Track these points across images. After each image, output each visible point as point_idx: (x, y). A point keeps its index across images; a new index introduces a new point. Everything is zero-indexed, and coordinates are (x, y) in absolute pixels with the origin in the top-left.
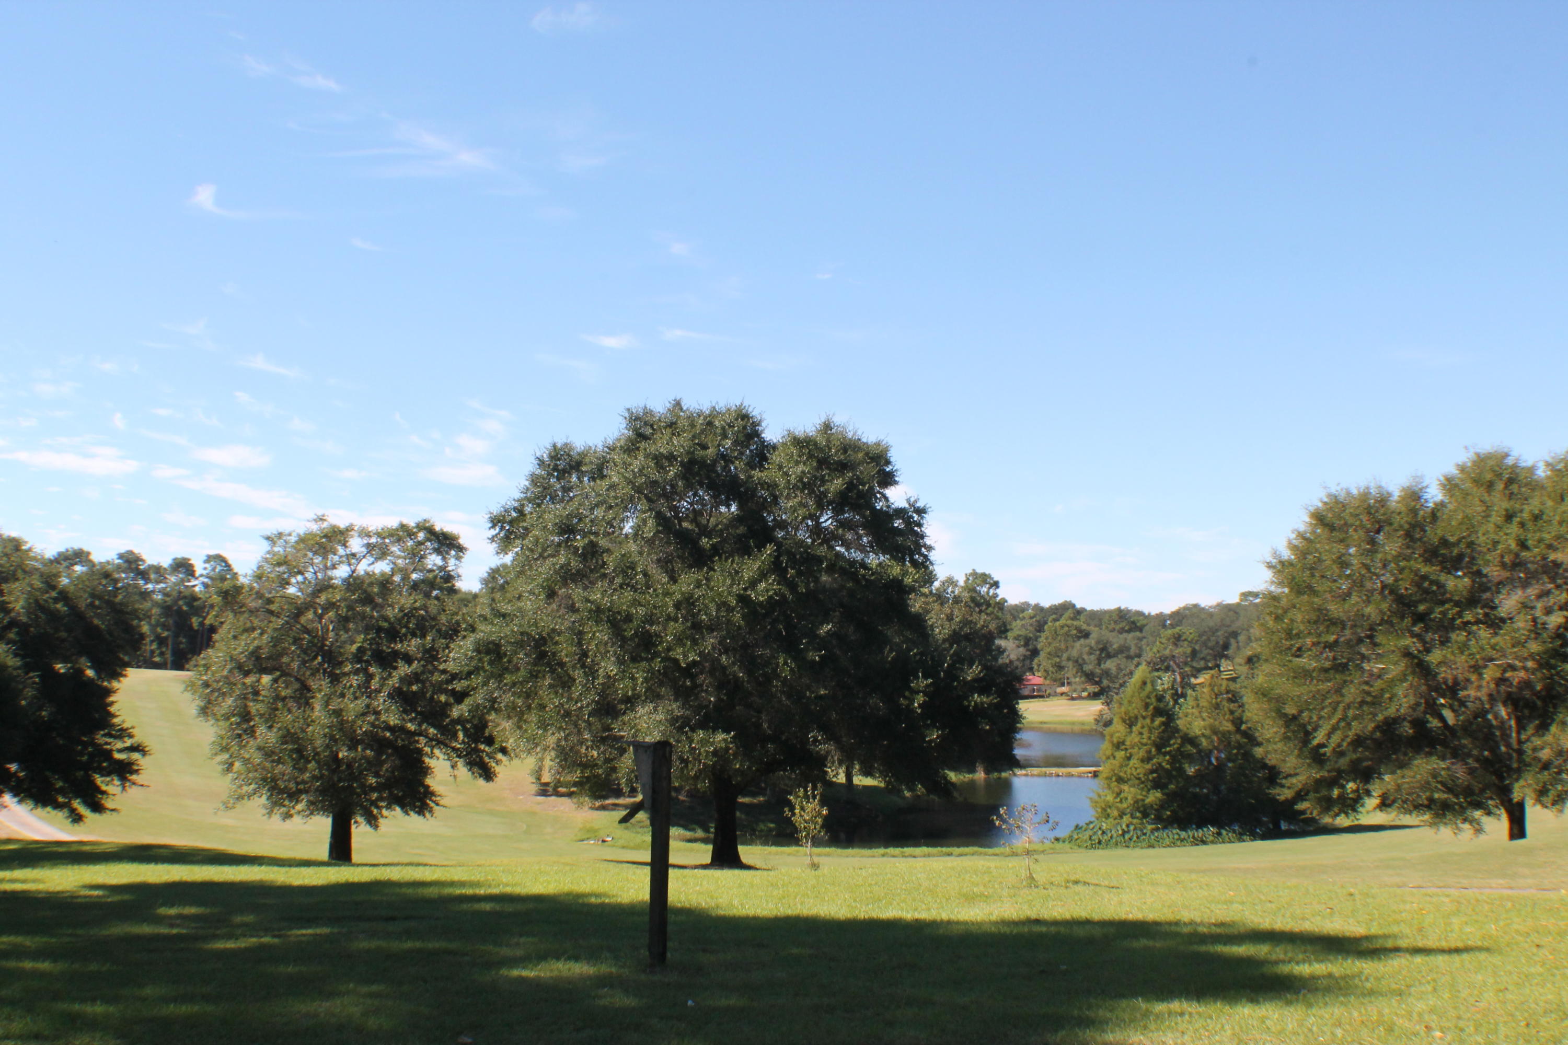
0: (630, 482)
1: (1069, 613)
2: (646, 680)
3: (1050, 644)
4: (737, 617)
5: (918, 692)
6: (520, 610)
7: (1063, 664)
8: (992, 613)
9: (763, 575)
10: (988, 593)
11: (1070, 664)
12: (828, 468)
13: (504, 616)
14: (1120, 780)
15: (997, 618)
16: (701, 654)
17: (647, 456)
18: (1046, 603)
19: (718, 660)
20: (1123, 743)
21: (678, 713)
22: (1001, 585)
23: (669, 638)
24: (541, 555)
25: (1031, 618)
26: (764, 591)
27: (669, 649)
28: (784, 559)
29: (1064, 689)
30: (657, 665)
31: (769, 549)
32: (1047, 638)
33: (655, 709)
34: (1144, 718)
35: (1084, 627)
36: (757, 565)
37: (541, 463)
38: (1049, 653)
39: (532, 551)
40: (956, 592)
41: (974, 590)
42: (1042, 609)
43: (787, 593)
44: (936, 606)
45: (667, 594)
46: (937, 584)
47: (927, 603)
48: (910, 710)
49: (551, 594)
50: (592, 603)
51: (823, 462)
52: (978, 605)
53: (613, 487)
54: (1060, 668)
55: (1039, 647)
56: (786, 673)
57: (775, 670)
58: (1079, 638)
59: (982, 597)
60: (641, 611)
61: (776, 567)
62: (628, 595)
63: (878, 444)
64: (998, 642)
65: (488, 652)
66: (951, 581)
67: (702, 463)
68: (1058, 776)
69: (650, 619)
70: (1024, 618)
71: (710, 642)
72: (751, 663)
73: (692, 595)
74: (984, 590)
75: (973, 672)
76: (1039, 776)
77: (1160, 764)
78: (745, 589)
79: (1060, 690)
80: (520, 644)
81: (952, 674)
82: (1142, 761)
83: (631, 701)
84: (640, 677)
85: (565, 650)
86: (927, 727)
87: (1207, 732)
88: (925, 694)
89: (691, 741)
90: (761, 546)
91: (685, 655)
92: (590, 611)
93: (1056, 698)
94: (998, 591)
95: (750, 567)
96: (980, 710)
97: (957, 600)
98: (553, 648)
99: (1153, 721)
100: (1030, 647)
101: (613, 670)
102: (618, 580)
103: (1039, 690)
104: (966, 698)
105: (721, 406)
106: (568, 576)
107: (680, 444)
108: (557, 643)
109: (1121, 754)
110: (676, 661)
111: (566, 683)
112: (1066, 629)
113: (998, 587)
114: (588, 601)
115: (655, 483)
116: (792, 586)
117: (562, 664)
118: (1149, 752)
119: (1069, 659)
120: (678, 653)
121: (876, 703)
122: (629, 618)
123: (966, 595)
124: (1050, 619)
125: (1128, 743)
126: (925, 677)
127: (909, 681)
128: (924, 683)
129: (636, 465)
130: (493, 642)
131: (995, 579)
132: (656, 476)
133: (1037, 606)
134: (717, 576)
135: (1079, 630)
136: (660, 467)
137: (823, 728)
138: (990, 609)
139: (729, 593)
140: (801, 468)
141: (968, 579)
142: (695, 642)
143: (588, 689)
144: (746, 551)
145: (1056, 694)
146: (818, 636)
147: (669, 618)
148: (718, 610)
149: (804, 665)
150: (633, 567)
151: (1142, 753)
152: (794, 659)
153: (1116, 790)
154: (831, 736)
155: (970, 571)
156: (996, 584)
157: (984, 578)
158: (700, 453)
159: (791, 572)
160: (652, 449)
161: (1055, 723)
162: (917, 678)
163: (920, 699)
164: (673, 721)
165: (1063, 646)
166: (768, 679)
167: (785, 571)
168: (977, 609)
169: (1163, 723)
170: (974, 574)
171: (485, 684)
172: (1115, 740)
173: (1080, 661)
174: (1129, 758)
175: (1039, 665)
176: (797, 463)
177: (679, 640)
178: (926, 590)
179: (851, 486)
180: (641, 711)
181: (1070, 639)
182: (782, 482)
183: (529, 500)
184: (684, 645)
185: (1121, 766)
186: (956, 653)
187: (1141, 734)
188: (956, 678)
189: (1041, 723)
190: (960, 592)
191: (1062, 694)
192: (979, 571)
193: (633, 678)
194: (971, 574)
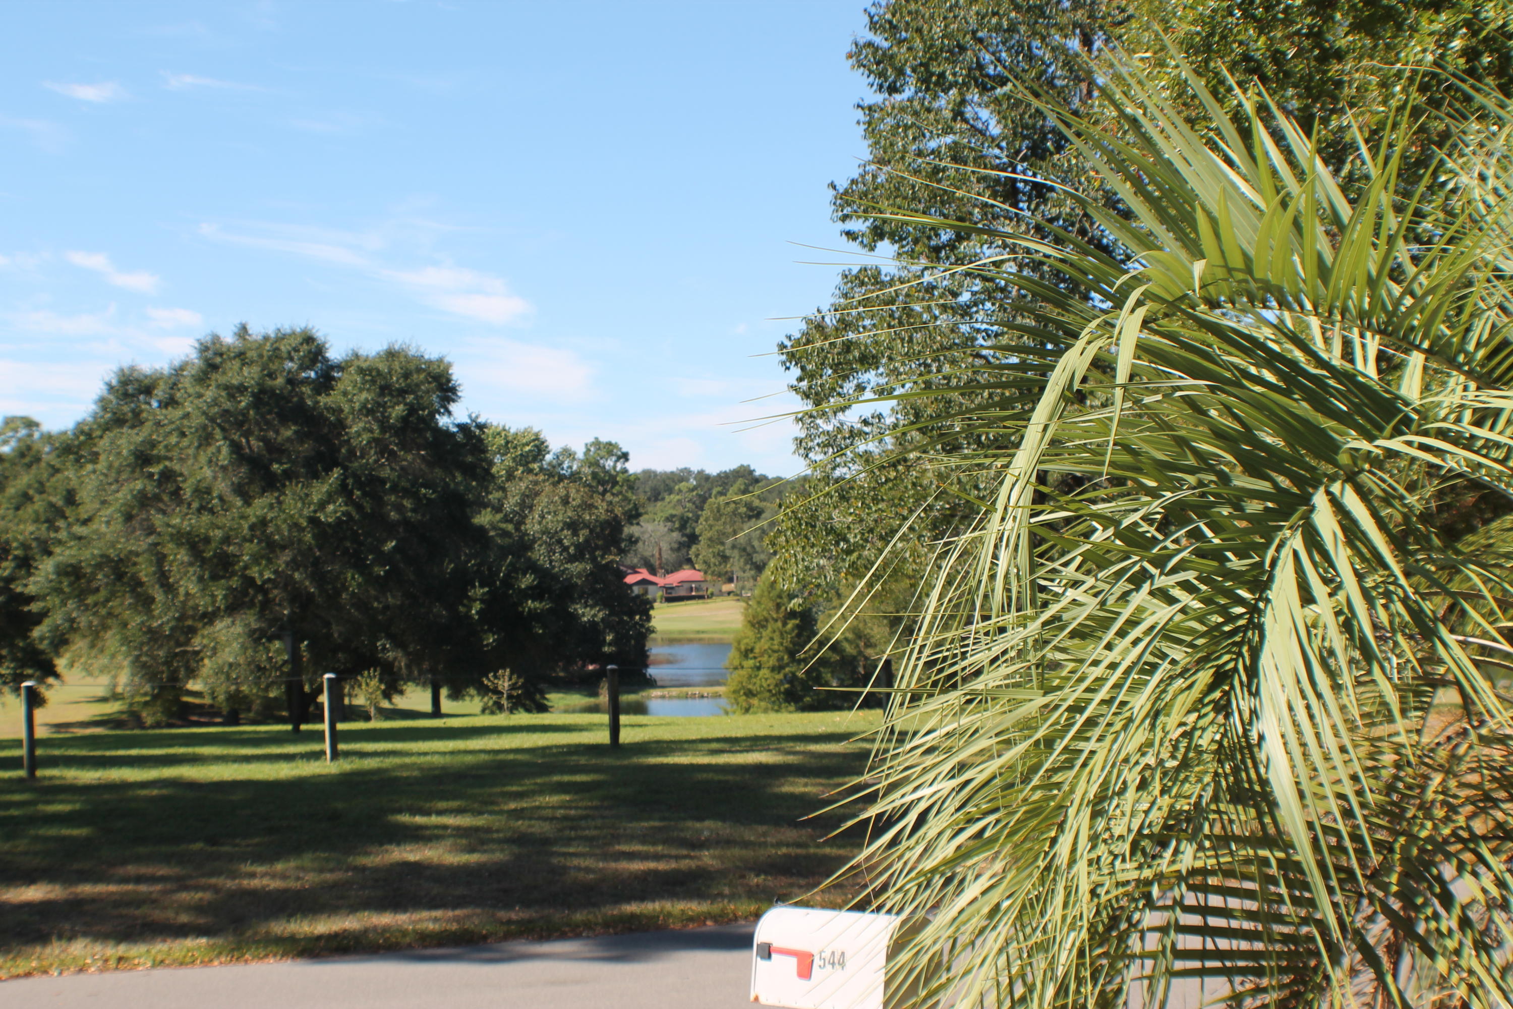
0: (204, 413)
1: (740, 483)
2: (225, 597)
3: (711, 527)
4: (308, 537)
5: (475, 600)
6: (96, 532)
7: (728, 553)
8: (620, 493)
9: (330, 498)
10: (615, 467)
11: (736, 553)
12: (391, 395)
13: (80, 538)
14: (750, 694)
15: (626, 499)
16: (276, 572)
17: (218, 387)
18: (713, 470)
19: (291, 576)
20: (752, 650)
21: (255, 625)
22: (631, 457)
23: (246, 558)
24: (117, 481)
25: (692, 490)
26: (333, 512)
27: (246, 567)
28: (350, 481)
29: (731, 587)
30: (235, 582)
31: (336, 473)
32: (706, 520)
33: (233, 623)
34: (776, 620)
35: (756, 503)
36: (325, 488)
37: (111, 388)
38: (710, 539)
39: (106, 475)
40: (575, 467)
41: (597, 464)
42: (707, 478)
43: (354, 513)
44: (548, 487)
45: (243, 517)
46: (549, 457)
47: (536, 483)
48: (468, 616)
49: (129, 518)
50: (173, 527)
51: (385, 389)
52: (602, 482)
53: (187, 416)
54: (725, 558)
55: (697, 531)
56: (353, 587)
57: (343, 585)
58: (750, 518)
59: (607, 472)
60: (219, 533)
61: (343, 489)
62: (206, 518)
63: (440, 361)
64: (628, 530)
65: (67, 574)
66: (568, 453)
67: (272, 392)
68: (702, 697)
69: (227, 540)
70: (680, 491)
71: (284, 558)
72: (319, 577)
73: (265, 518)
74: (609, 463)
75: (527, 581)
76: (679, 697)
77: (794, 674)
78: (315, 511)
79: (727, 587)
80: (99, 566)
81: (508, 583)
82: (773, 669)
83: (209, 618)
84: (220, 594)
85: (145, 571)
86: (485, 632)
87: (850, 636)
88: (482, 601)
89: (268, 651)
90: (328, 469)
91: (261, 574)
92: (172, 535)
93: (720, 599)
94: (628, 465)
95: (319, 490)
96: (534, 616)
97: (575, 477)
98: (133, 570)
99: (785, 624)
100: (688, 531)
101: (193, 588)
102: (195, 505)
103: (697, 589)
104: (521, 604)
105: (286, 328)
106: (144, 500)
107: (250, 375)
108: (135, 564)
109: (751, 663)
110: (252, 580)
111: (147, 602)
112: (733, 506)
113: (627, 460)
114: (168, 525)
115: (227, 412)
116: (359, 507)
117: (140, 584)
118: (780, 659)
119: (734, 547)
120: (254, 572)
121: (440, 611)
122: (207, 540)
123: (586, 470)
124: (714, 492)
125: (757, 650)
126: (481, 586)
127: (467, 591)
128: (480, 591)
129: (209, 394)
130: (72, 565)
131: (624, 450)
132: (228, 405)
133: (701, 473)
134: (289, 499)
135: (749, 506)
136: (231, 397)
137: (391, 637)
138: (617, 488)
139: (301, 515)
140: (364, 395)
141: (588, 450)
142: (270, 561)
143: (169, 609)
144: (316, 476)
145: (721, 594)
146: (383, 552)
147: (245, 540)
148: (290, 531)
149: (370, 579)
150: (208, 491)
151: (772, 662)
152: (362, 574)
153: (745, 705)
154: (399, 643)
155: (591, 440)
156: (625, 456)
157: (610, 449)
158: (269, 382)
159: (358, 493)
160: (222, 380)
161: (715, 632)
162: (474, 587)
163: (476, 607)
164: (251, 633)
165: (729, 530)
166: (338, 593)
167: (351, 493)
168: (601, 489)
169: (797, 626)
170: (597, 443)
171: (64, 603)
172: (743, 647)
173: (749, 549)
174: (759, 668)
175: (697, 556)
176: (361, 390)
177: (256, 559)
178: (535, 466)
179: (412, 410)
180: (219, 625)
181: (738, 519)
182: (346, 408)
183: (100, 426)
184: (259, 564)
185: (750, 677)
186: (511, 564)
187: (772, 639)
188: (511, 586)
189: (698, 632)
190: (580, 468)
191: (729, 593)
192: (604, 439)
193: (213, 596)
194: (593, 444)
